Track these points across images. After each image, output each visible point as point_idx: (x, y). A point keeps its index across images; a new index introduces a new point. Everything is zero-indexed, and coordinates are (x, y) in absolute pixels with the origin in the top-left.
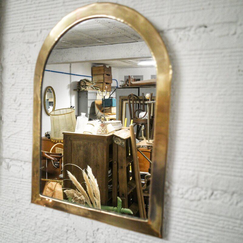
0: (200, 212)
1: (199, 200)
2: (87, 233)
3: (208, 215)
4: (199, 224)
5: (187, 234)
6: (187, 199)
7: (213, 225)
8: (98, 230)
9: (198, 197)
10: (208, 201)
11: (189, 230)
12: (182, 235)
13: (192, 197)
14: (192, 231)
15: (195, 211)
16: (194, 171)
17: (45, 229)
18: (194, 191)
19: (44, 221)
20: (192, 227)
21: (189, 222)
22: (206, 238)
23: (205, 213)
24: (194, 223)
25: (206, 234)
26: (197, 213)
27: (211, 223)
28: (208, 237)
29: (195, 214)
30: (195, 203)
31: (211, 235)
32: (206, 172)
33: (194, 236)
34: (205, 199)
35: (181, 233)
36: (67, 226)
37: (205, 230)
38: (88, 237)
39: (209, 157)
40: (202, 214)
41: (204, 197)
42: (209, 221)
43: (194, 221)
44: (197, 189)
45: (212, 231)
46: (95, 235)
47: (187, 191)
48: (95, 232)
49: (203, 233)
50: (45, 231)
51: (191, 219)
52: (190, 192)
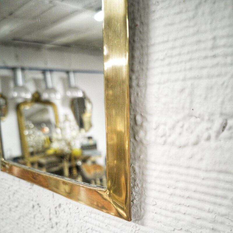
0: (199, 169)
1: (196, 144)
2: (50, 210)
3: (214, 175)
4: (197, 195)
5: (174, 215)
6: (173, 144)
7: (225, 197)
8: (60, 205)
9: (192, 138)
10: (213, 143)
11: (178, 208)
12: (166, 216)
13: (183, 140)
14: (183, 209)
15: (188, 167)
16: (184, 80)
17: (16, 204)
18: (186, 126)
19: (14, 193)
20: (183, 201)
21: (178, 192)
22: (211, 225)
23: (206, 171)
24: (187, 194)
25: (210, 216)
26: (192, 172)
27: (220, 192)
28: (214, 221)
29: (188, 175)
30: (188, 151)
31: (220, 219)
32: (209, 77)
33: (188, 218)
34: (208, 139)
35: (164, 212)
36: (32, 200)
37: (207, 206)
38: (51, 216)
39: (214, 38)
40: (202, 174)
41: (205, 135)
42: (215, 187)
43: (187, 189)
44: (193, 120)
45: (223, 210)
46: (58, 213)
47: (173, 128)
48: (58, 209)
49: (204, 214)
50: (17, 207)
51: (181, 185)
52: (178, 130)
